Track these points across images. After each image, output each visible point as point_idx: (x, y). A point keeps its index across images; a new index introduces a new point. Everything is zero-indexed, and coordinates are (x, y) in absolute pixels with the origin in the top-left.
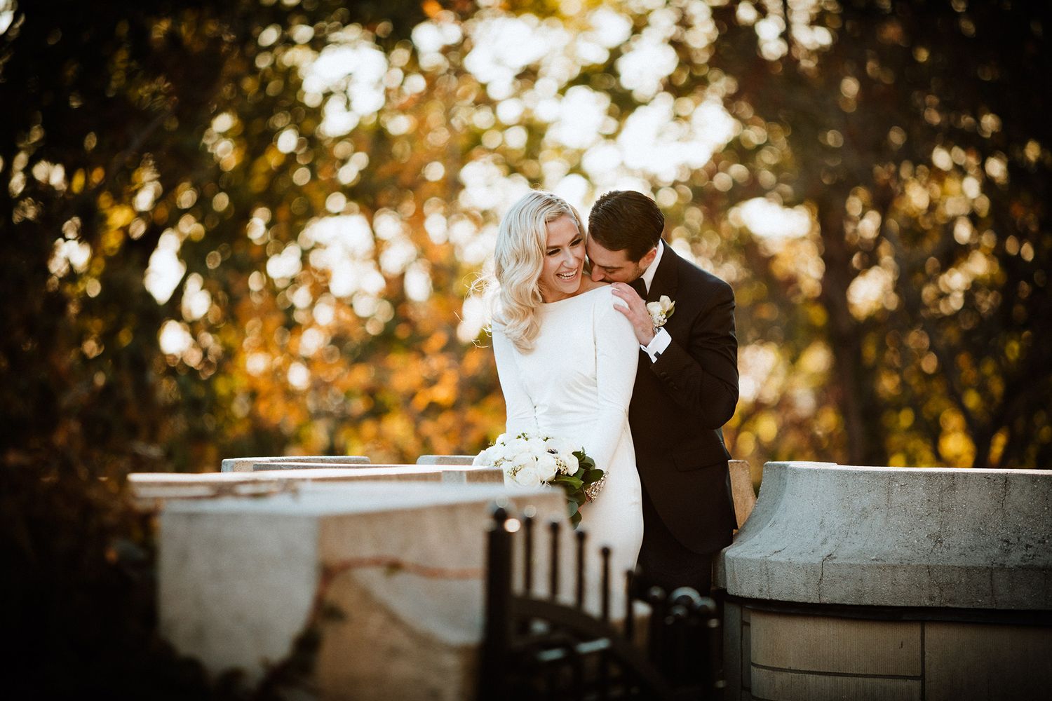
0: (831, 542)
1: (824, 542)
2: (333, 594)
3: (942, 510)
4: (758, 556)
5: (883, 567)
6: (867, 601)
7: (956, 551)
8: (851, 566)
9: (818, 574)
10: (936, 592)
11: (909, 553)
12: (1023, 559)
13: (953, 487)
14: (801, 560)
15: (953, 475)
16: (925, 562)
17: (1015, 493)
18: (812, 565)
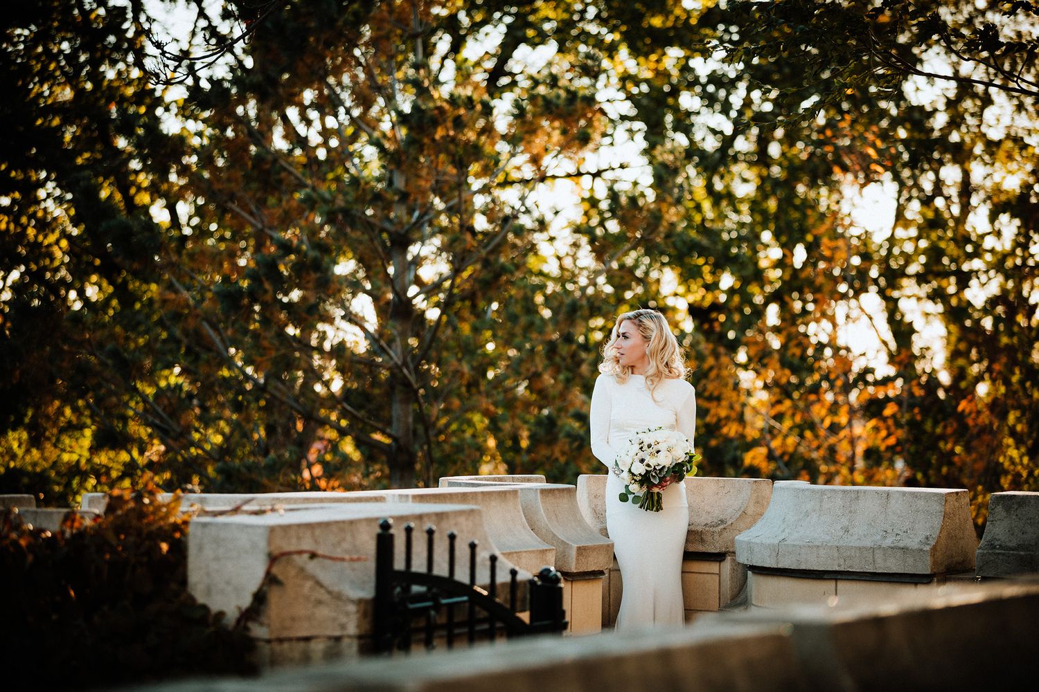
0: (787, 531)
1: (783, 531)
2: (275, 570)
3: (850, 512)
4: (746, 539)
5: (813, 547)
6: (803, 567)
7: (856, 537)
8: (794, 546)
9: (776, 550)
10: (842, 561)
11: (828, 538)
12: (893, 542)
13: (857, 498)
14: (768, 542)
15: (858, 492)
16: (836, 544)
17: (893, 501)
18: (773, 545)
